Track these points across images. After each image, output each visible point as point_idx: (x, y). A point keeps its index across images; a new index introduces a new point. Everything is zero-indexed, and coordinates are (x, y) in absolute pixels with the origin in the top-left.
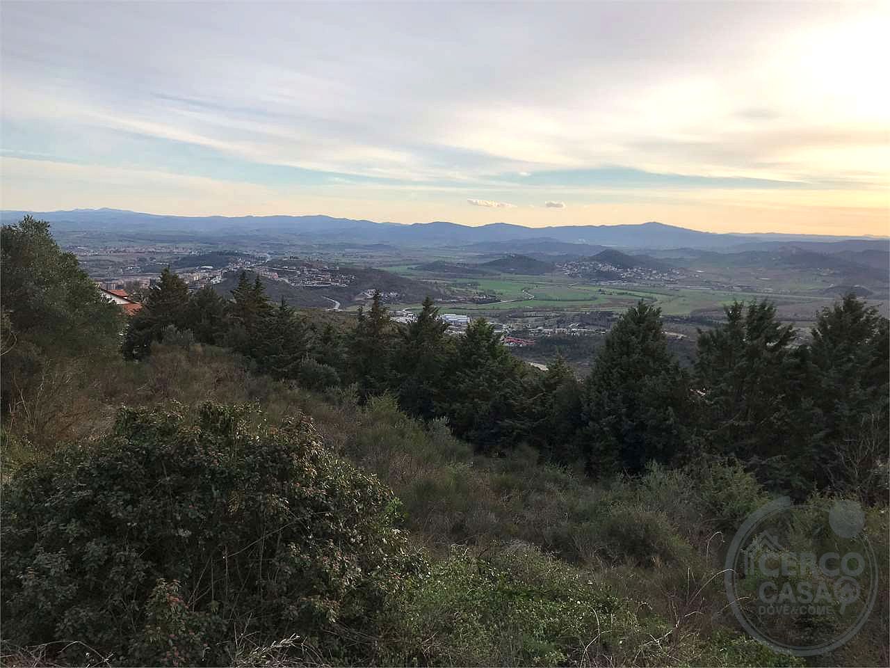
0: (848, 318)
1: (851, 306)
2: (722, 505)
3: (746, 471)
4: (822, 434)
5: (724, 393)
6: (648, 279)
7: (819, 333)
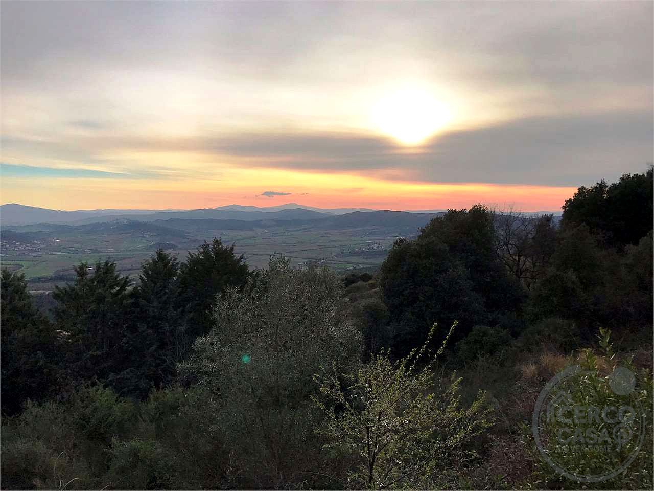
0: (161, 265)
1: (162, 257)
2: (89, 419)
3: (105, 387)
4: (154, 347)
5: (81, 332)
6: (14, 250)
7: (144, 277)
